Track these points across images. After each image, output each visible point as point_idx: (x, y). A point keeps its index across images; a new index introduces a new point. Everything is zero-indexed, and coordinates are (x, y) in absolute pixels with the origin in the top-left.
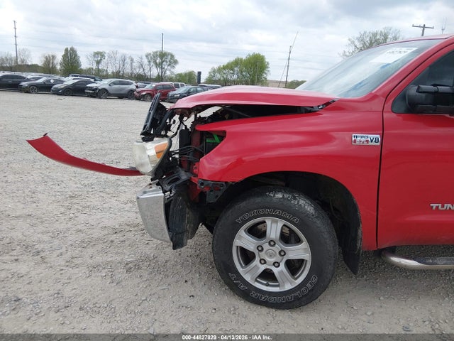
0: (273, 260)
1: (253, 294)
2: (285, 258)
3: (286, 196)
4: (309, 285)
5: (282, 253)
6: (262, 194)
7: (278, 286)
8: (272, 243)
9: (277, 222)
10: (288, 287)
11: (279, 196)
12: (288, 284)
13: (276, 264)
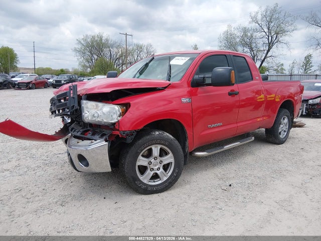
0: (157, 167)
1: (149, 189)
2: (163, 164)
3: (160, 132)
4: (175, 174)
5: (161, 162)
6: (149, 134)
7: (160, 180)
8: (155, 158)
9: (157, 147)
10: (165, 179)
11: (157, 133)
12: (165, 177)
13: (158, 169)
